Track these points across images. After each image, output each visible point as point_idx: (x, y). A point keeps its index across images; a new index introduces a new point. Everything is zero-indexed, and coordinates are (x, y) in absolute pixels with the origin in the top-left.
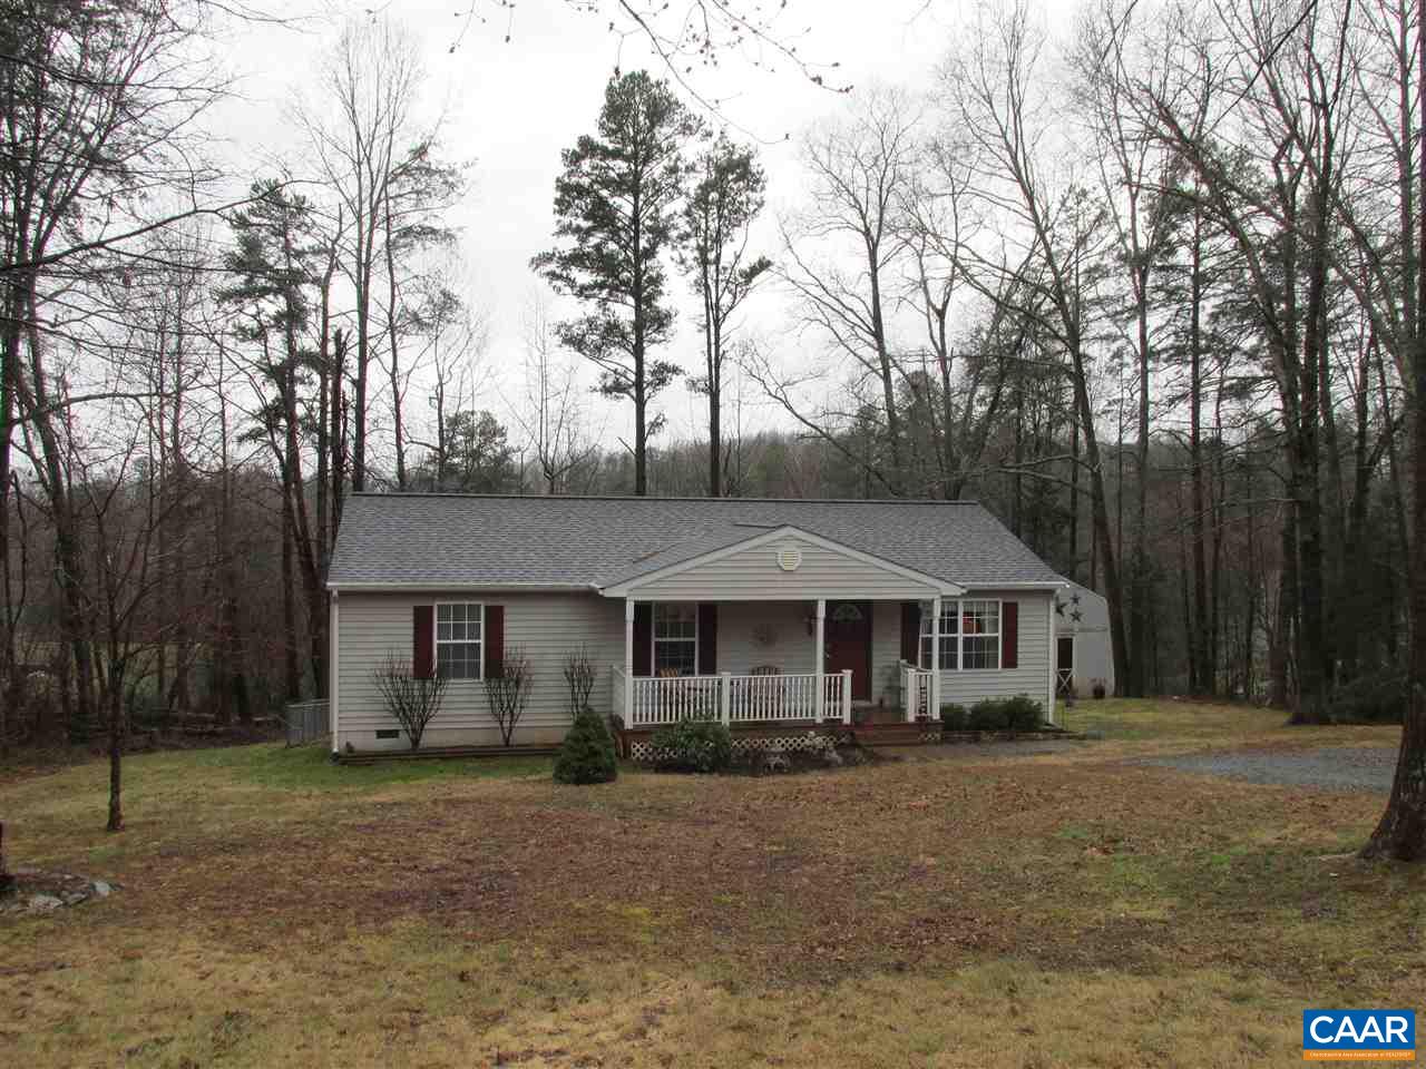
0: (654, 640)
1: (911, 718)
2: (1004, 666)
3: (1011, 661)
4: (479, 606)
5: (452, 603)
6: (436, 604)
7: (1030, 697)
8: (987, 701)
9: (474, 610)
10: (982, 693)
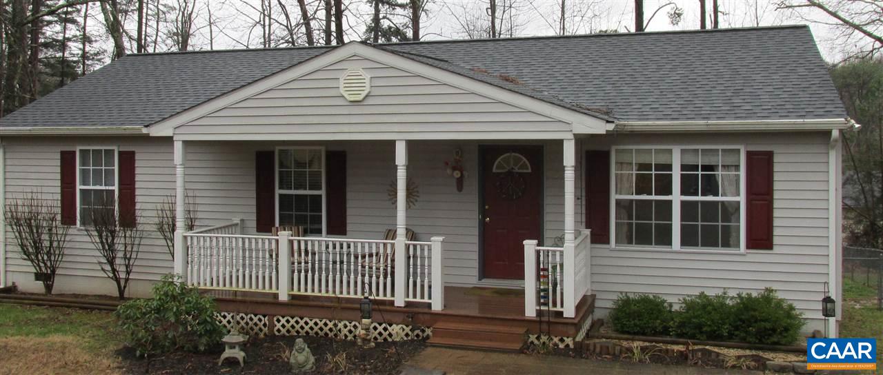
0: (278, 192)
1: (531, 310)
2: (750, 245)
3: (761, 238)
4: (113, 150)
5: (103, 148)
6: (78, 149)
7: (780, 296)
8: (702, 295)
9: (109, 153)
10: (696, 283)
